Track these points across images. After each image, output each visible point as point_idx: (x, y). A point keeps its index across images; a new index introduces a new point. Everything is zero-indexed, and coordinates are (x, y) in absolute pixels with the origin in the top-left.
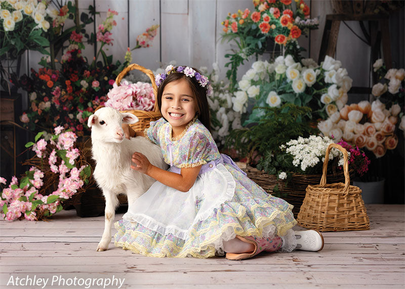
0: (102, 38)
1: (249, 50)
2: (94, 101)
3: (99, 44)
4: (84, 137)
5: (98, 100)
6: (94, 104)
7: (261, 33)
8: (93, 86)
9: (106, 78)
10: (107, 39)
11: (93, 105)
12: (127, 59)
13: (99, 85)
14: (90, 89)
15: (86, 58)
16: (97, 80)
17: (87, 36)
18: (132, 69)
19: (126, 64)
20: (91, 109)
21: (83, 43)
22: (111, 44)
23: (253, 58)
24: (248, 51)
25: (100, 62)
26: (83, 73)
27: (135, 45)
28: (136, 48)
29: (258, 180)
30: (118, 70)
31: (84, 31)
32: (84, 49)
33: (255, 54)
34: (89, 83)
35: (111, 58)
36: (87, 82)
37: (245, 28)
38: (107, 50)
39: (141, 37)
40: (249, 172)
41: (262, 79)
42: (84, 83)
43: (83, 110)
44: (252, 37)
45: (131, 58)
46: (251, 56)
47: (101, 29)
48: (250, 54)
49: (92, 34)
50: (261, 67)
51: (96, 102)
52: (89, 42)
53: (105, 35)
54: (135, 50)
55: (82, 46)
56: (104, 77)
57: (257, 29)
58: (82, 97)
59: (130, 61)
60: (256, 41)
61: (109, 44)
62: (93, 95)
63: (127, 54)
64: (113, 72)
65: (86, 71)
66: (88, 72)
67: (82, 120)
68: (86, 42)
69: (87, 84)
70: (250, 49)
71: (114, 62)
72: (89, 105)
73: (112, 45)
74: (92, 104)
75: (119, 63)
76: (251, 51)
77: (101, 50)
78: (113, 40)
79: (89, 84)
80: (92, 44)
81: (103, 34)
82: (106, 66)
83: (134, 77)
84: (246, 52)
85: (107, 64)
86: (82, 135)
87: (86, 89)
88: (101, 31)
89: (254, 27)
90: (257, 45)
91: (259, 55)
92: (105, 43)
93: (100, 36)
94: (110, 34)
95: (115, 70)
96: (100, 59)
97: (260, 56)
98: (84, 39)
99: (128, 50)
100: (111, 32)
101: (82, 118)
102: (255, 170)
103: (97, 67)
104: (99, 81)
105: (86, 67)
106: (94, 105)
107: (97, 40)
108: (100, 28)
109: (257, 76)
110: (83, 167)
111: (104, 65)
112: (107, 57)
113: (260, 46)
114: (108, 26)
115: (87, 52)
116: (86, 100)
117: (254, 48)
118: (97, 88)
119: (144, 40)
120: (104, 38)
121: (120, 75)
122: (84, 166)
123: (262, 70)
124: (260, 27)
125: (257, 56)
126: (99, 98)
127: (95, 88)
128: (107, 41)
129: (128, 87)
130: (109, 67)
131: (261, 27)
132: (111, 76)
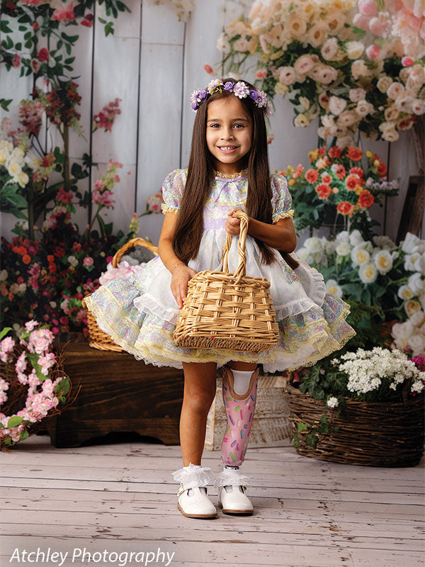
0: (99, 198)
1: (300, 221)
2: (85, 285)
3: (95, 207)
4: (70, 333)
5: (91, 284)
6: (85, 288)
7: (318, 199)
8: (84, 265)
9: (103, 254)
10: (106, 200)
11: (83, 291)
12: (132, 228)
13: (92, 262)
14: (80, 267)
15: (76, 225)
16: (91, 255)
17: (79, 195)
18: (135, 244)
19: (130, 236)
20: (80, 295)
21: (74, 205)
22: (111, 208)
23: (305, 232)
24: (299, 223)
25: (95, 232)
26: (72, 247)
27: (144, 211)
28: (145, 214)
29: (301, 405)
30: (119, 244)
31: (75, 189)
32: (74, 212)
33: (309, 227)
34: (79, 260)
35: (110, 226)
36: (76, 258)
37: (296, 191)
38: (106, 215)
39: (153, 200)
40: (290, 393)
41: (318, 262)
42: (73, 260)
43: (70, 297)
44: (305, 204)
45: (138, 228)
46: (303, 230)
47: (99, 186)
48: (302, 228)
49: (86, 192)
50: (316, 246)
51: (88, 287)
52: (81, 204)
53: (104, 195)
54: (144, 216)
55: (72, 209)
56: (100, 252)
57: (314, 193)
58: (69, 279)
59: (137, 232)
60: (310, 210)
61: (108, 207)
62: (84, 276)
63: (132, 221)
64: (113, 246)
65: (76, 243)
66: (79, 245)
67: (68, 310)
68: (77, 203)
69: (77, 262)
70: (303, 220)
71: (115, 232)
72: (79, 289)
73: (113, 208)
74: (82, 289)
75: (121, 234)
76: (304, 223)
77: (97, 215)
78: (114, 202)
79: (79, 262)
80: (85, 207)
81: (101, 193)
82: (103, 237)
83: (142, 253)
84: (296, 224)
85: (105, 235)
86: (67, 331)
87: (75, 268)
88: (99, 189)
89: (309, 190)
90: (312, 216)
91: (314, 229)
92: (103, 206)
93: (96, 196)
94: (111, 193)
95: (115, 244)
96: (96, 227)
97: (315, 231)
98: (75, 200)
99: (135, 216)
100: (112, 191)
101: (69, 307)
102: (297, 391)
103: (91, 238)
104: (92, 257)
105: (77, 237)
106: (85, 291)
107: (93, 201)
108: (97, 185)
109: (310, 258)
110: (59, 380)
111: (100, 236)
112: (105, 226)
113: (317, 216)
114: (109, 183)
115: (78, 218)
116: (73, 284)
117: (308, 219)
118: (90, 267)
119: (157, 203)
120: (102, 199)
121: (120, 252)
122: (61, 379)
123: (318, 250)
124: (316, 191)
125: (311, 230)
126: (92, 281)
127: (87, 268)
128: (105, 204)
129: (127, 270)
130: (108, 238)
131: (319, 190)
132: (110, 251)
